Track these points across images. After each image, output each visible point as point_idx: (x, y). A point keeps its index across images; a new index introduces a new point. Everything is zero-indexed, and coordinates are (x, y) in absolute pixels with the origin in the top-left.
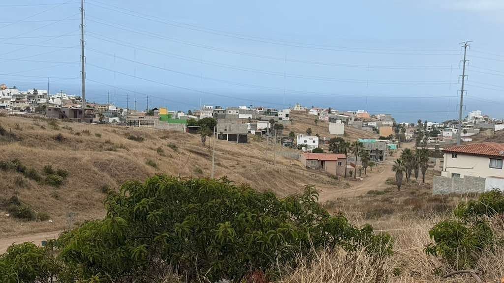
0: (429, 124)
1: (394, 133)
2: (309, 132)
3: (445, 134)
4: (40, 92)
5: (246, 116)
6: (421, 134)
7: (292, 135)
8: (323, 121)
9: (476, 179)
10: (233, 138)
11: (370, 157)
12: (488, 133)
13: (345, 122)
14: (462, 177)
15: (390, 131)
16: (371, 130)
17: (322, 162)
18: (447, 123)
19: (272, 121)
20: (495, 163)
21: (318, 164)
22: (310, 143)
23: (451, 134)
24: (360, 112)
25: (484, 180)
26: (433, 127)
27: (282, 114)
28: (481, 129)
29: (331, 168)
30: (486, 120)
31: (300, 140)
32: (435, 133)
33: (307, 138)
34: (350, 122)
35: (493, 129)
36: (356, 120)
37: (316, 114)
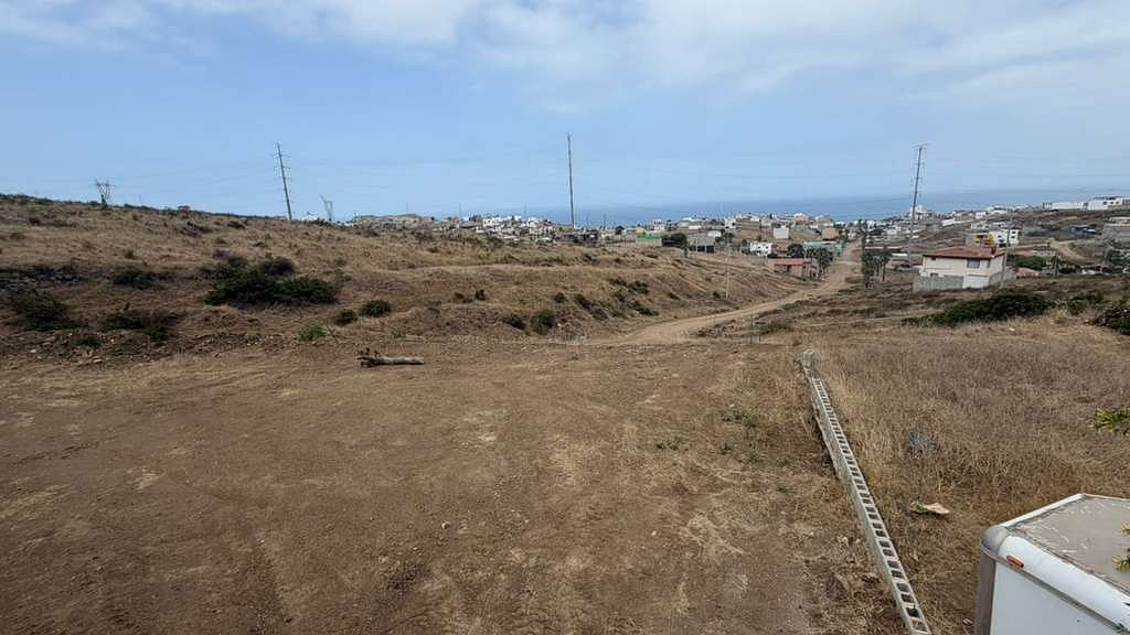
0: (870, 223)
1: (837, 234)
2: (759, 239)
3: (889, 232)
4: (517, 218)
5: (696, 227)
6: (865, 234)
7: (745, 242)
8: (767, 227)
9: (956, 277)
10: (701, 249)
11: (825, 258)
12: (935, 229)
13: (789, 226)
14: (940, 276)
15: (833, 233)
16: (813, 232)
17: (789, 266)
18: (888, 220)
19: (722, 231)
20: (972, 263)
21: (785, 269)
22: (763, 249)
23: (895, 232)
24: (799, 215)
25: (962, 278)
26: (875, 226)
27: (729, 222)
28: (928, 225)
29: (797, 271)
30: (931, 214)
31: (753, 248)
32: (878, 232)
33: (760, 245)
34: (793, 226)
35: (941, 225)
36: (797, 224)
37: (758, 220)
